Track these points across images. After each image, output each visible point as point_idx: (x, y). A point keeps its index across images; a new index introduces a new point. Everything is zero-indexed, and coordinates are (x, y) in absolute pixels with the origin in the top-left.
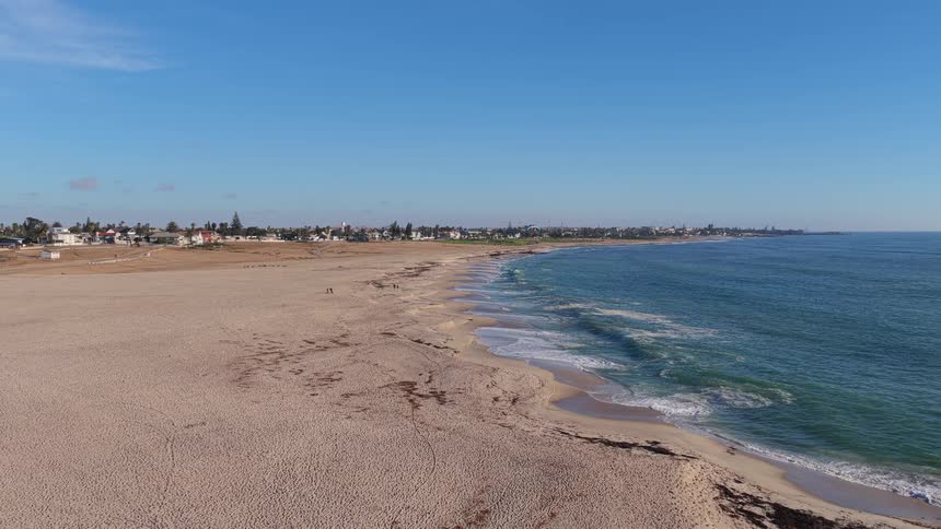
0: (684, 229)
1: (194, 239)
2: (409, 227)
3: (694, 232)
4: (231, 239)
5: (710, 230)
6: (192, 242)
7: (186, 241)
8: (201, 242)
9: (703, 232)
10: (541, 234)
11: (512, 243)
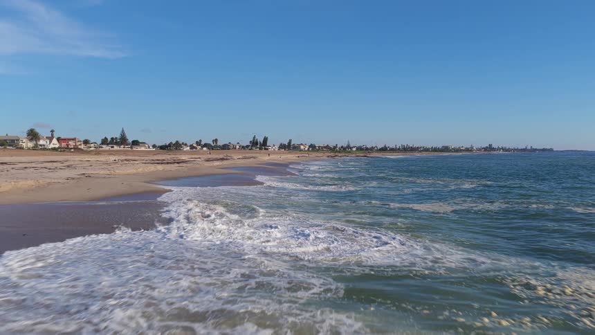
0: (472, 148)
3: (479, 150)
9: (485, 149)
10: (372, 149)
11: (349, 152)
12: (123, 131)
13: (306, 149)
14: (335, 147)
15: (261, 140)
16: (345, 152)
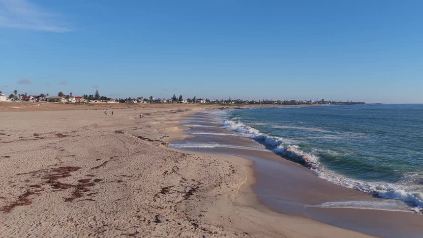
0: (311, 101)
1: (70, 100)
2: (181, 97)
3: (315, 103)
4: (92, 102)
5: (323, 102)
6: (69, 101)
7: (66, 101)
8: (75, 102)
9: (319, 103)
10: (244, 102)
11: (230, 105)
12: (97, 91)
13: (204, 103)
14: (221, 102)
15: (178, 97)
16: (228, 105)
